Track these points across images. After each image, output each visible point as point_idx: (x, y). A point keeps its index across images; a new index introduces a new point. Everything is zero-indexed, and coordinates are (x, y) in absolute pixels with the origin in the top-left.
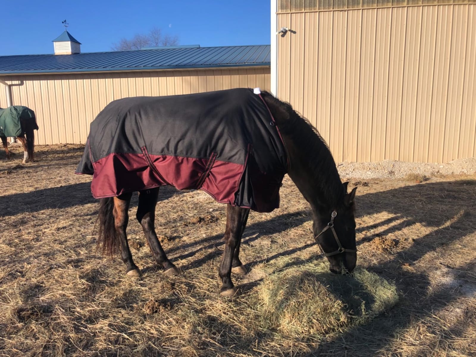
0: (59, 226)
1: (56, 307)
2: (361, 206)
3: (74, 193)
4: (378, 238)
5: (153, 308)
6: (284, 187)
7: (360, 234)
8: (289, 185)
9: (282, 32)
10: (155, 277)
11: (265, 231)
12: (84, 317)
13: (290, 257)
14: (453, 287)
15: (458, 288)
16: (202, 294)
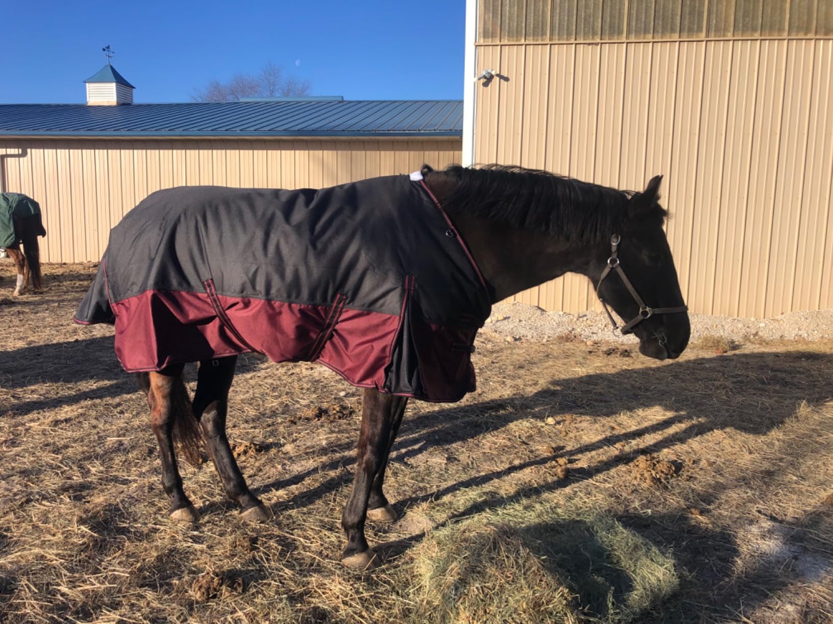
0: (59, 418)
1: (22, 583)
2: (615, 395)
3: (97, 354)
4: (644, 458)
5: (208, 589)
6: (479, 354)
7: (611, 447)
8: (488, 351)
9: (485, 77)
10: (222, 523)
11: (437, 437)
12: (74, 605)
13: (478, 491)
14: (781, 559)
15: (791, 561)
16: (308, 561)
